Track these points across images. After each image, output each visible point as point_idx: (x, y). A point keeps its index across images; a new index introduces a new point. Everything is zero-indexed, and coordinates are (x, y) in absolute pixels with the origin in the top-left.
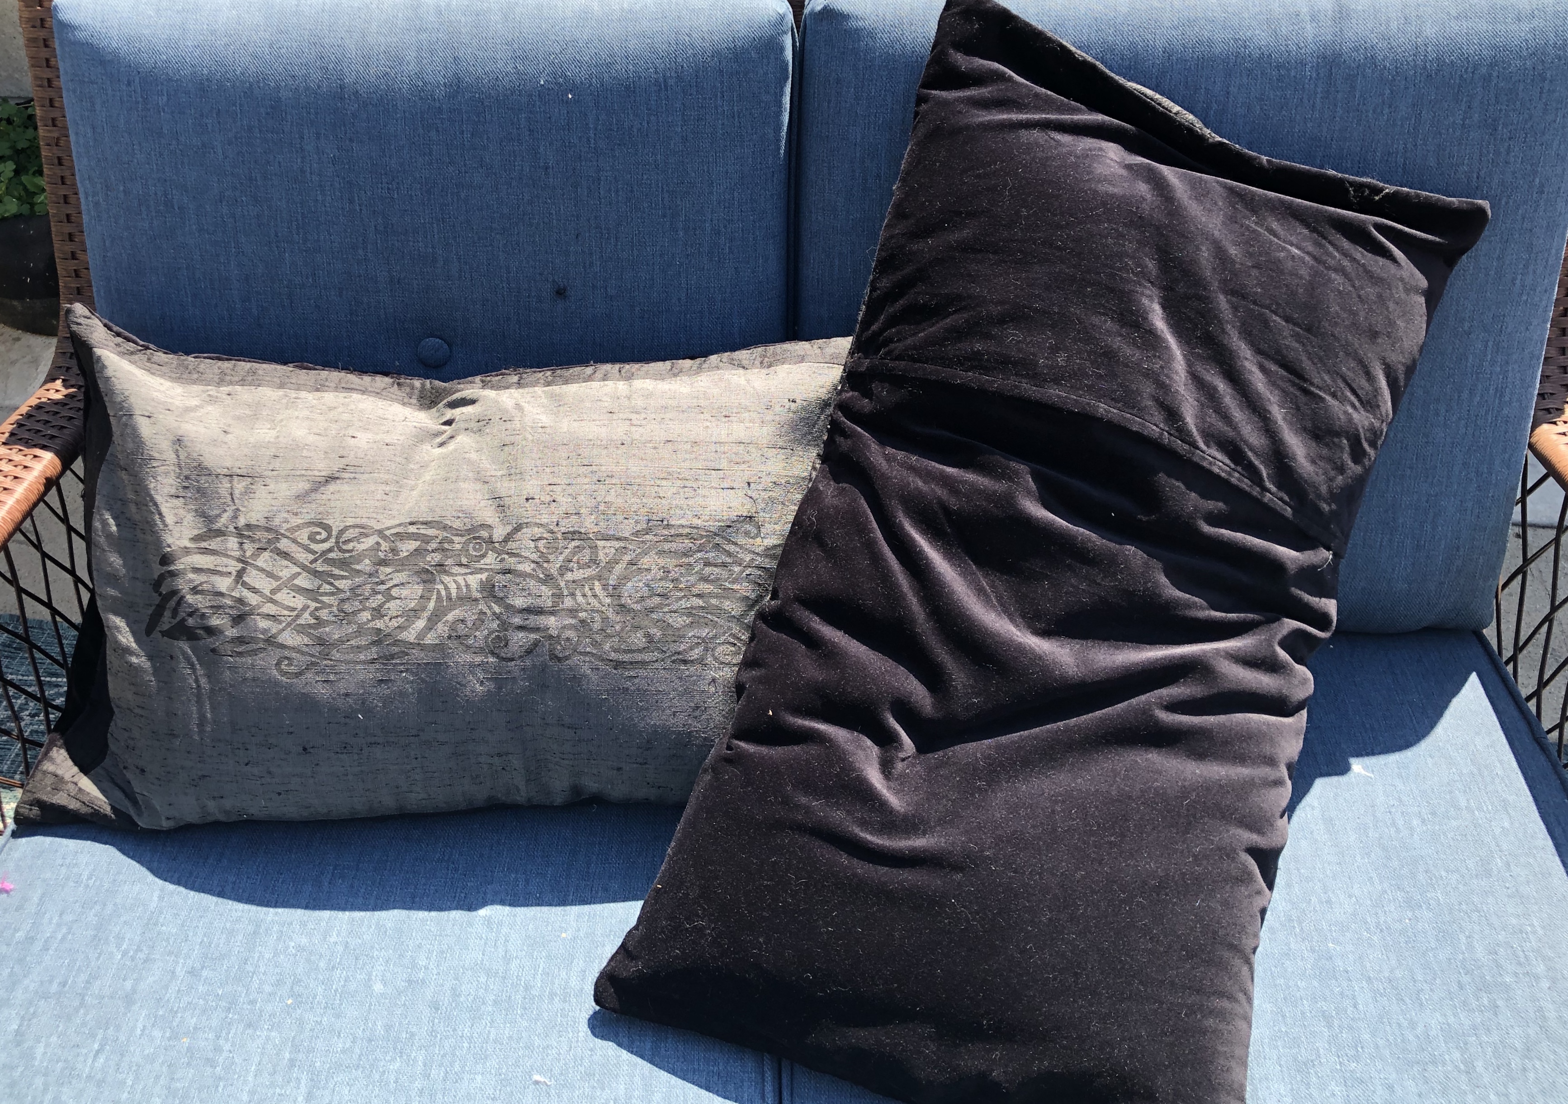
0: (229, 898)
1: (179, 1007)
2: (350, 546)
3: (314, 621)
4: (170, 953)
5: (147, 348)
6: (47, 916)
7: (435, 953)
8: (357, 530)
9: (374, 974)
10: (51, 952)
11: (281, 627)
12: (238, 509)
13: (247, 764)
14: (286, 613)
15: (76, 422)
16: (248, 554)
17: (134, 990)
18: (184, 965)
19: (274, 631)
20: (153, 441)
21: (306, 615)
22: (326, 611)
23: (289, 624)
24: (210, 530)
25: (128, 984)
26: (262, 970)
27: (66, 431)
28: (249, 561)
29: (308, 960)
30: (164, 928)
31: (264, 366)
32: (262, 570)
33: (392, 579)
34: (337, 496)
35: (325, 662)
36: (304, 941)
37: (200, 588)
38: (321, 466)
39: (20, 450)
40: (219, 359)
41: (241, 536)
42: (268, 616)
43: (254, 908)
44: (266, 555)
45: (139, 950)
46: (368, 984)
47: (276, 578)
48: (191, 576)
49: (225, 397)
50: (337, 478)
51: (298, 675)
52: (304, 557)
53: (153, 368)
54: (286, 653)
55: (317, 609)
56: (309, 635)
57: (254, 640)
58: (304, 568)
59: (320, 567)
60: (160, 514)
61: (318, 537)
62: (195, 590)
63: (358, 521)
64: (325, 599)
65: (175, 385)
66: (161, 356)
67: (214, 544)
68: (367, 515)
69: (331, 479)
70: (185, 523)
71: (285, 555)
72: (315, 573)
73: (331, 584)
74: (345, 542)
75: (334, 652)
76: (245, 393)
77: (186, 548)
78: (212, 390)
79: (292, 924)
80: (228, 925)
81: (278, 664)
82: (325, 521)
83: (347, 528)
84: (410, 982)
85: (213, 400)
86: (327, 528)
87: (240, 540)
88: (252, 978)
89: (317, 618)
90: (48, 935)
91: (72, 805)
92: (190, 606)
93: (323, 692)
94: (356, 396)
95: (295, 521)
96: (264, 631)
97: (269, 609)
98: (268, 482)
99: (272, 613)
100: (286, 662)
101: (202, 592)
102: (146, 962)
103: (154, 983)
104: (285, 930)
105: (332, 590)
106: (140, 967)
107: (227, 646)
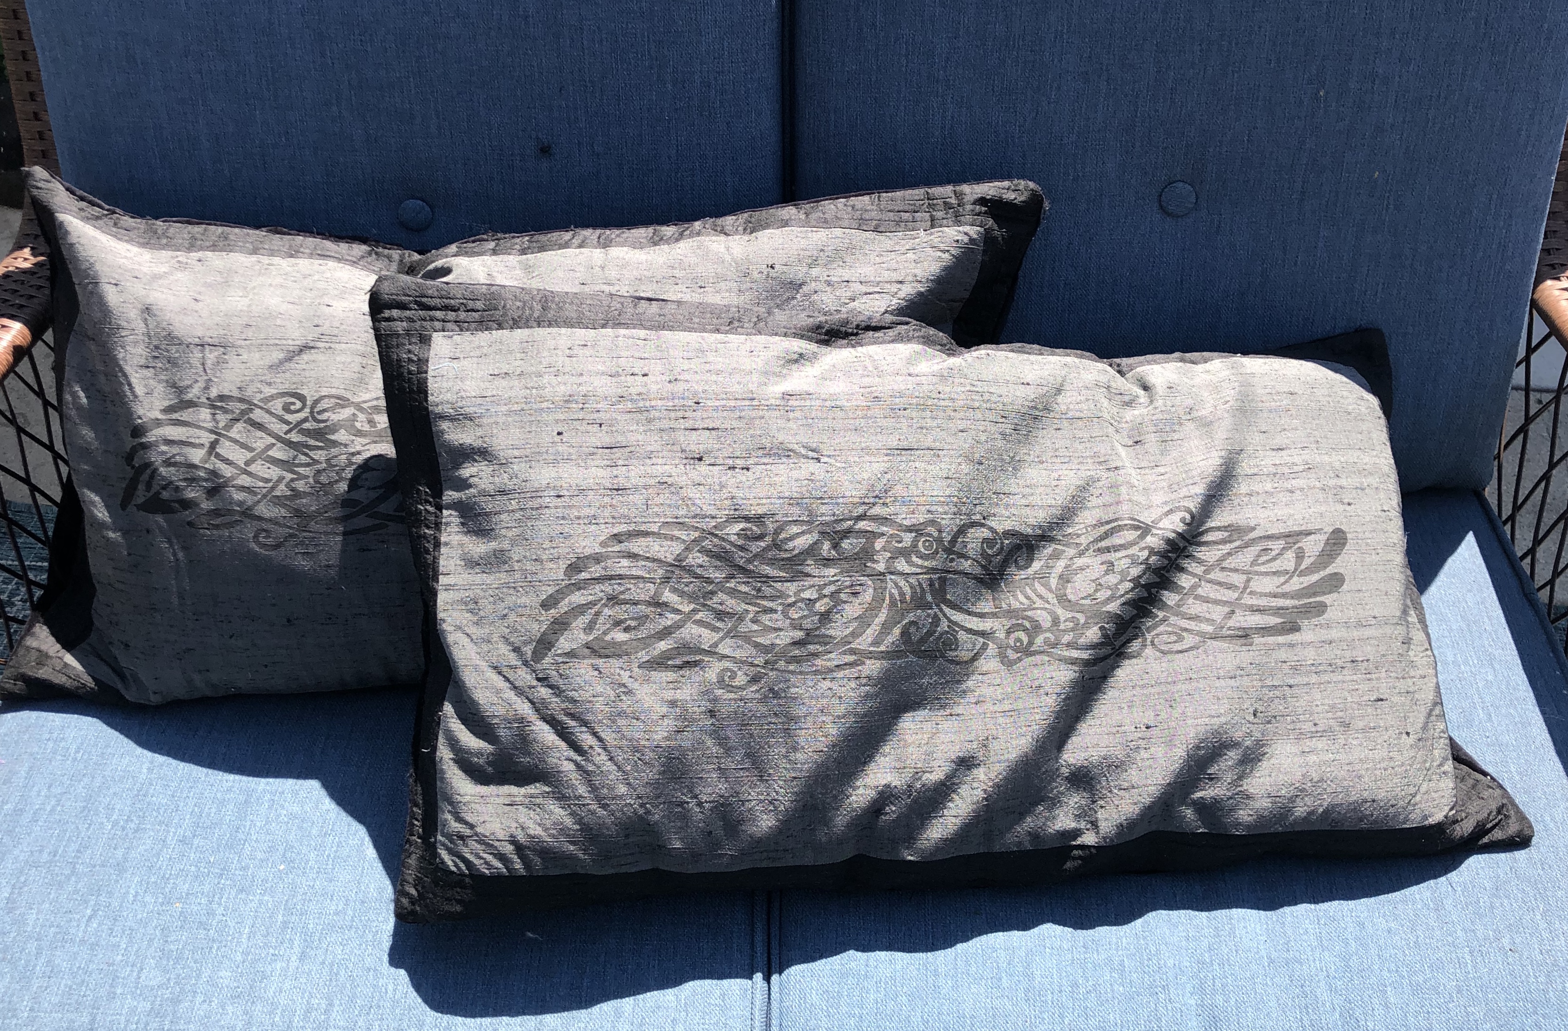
0: (220, 769)
1: (171, 874)
2: (325, 416)
4: (160, 823)
5: (114, 212)
6: (36, 789)
8: (333, 400)
10: (40, 823)
11: (256, 499)
12: (210, 380)
13: (231, 637)
14: (261, 484)
15: (44, 291)
16: (221, 425)
17: (126, 859)
18: (175, 833)
19: (250, 503)
20: (120, 309)
21: (282, 486)
22: (302, 482)
23: (265, 496)
24: (181, 401)
25: (119, 853)
26: (254, 836)
27: (35, 301)
28: (223, 432)
29: (300, 828)
30: (154, 799)
31: (237, 230)
32: (236, 441)
33: (368, 450)
34: (312, 366)
35: (305, 534)
36: (296, 809)
37: (173, 460)
38: (296, 334)
40: (189, 223)
41: (214, 407)
42: (243, 488)
43: (245, 778)
44: (240, 426)
45: (129, 820)
47: (250, 449)
48: (164, 448)
49: (195, 262)
50: (313, 348)
51: (277, 546)
52: (279, 428)
53: (121, 233)
54: (263, 525)
55: (292, 480)
56: (284, 506)
57: (230, 512)
58: (279, 438)
59: (294, 437)
60: (130, 385)
61: (292, 407)
62: (168, 463)
63: (334, 391)
64: (301, 470)
65: (143, 250)
66: (128, 221)
67: (185, 415)
68: (343, 386)
69: (306, 348)
70: (156, 394)
71: (259, 426)
72: (290, 444)
73: (306, 455)
74: (319, 413)
75: (313, 523)
76: (216, 259)
77: (158, 419)
78: (182, 256)
79: (283, 793)
80: (219, 795)
81: (256, 537)
82: (299, 391)
83: (321, 398)
85: (183, 266)
86: (302, 398)
87: (213, 411)
88: (244, 845)
89: (293, 490)
90: (37, 807)
91: (60, 679)
92: (164, 478)
93: (304, 563)
94: (331, 264)
95: (269, 391)
96: (241, 503)
97: (244, 480)
98: (241, 351)
99: (247, 485)
100: (264, 534)
101: (175, 464)
102: (136, 831)
103: (145, 851)
104: (276, 798)
105: (308, 460)
106: (131, 836)
107: (204, 519)
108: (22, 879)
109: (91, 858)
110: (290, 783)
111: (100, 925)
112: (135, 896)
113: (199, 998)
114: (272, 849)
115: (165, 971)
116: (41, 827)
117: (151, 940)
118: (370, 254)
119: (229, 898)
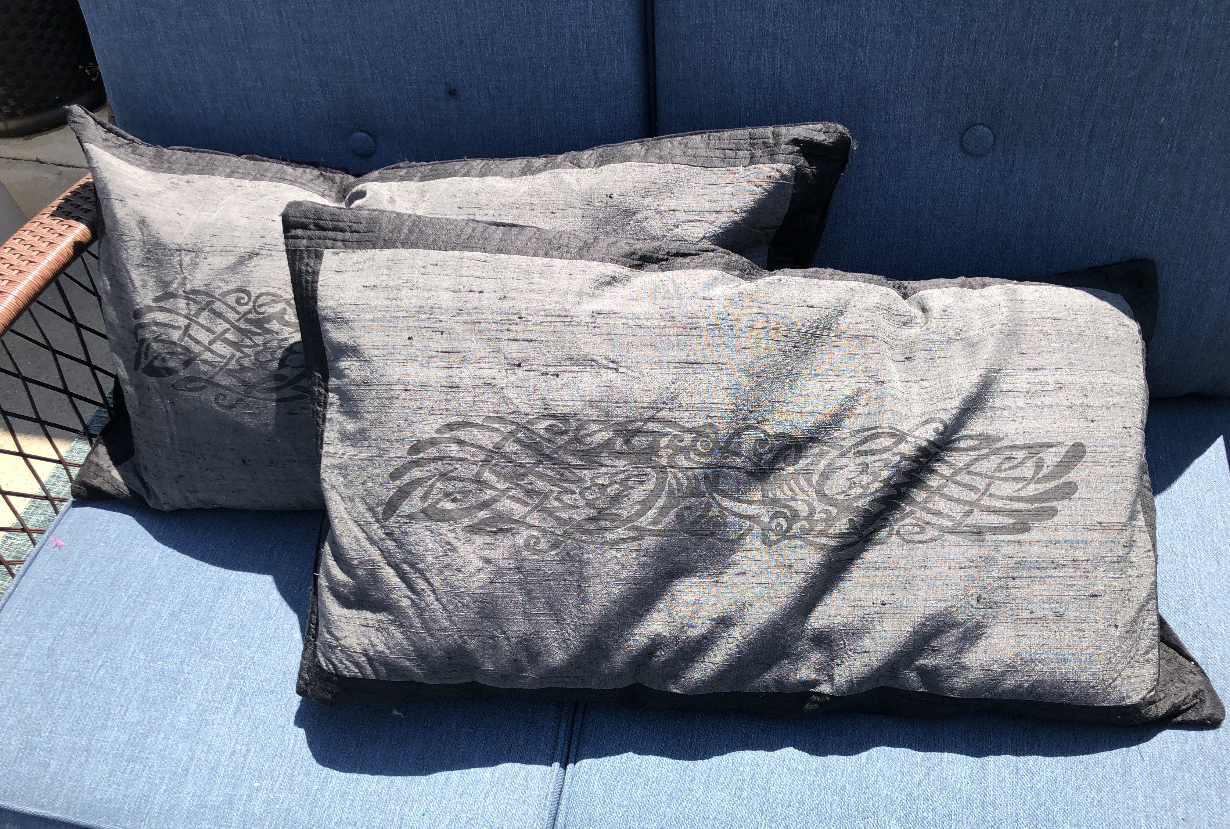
1: (160, 639)
2: (263, 309)
3: (238, 367)
4: (160, 599)
8: (269, 297)
10: (81, 593)
11: (216, 370)
12: (185, 277)
13: (207, 470)
14: (219, 359)
16: (193, 313)
17: (132, 624)
18: (168, 608)
19: (211, 373)
20: (124, 220)
21: (233, 362)
22: (247, 359)
23: (221, 369)
24: (166, 293)
25: (128, 620)
26: (220, 616)
28: (194, 318)
29: (253, 611)
31: (221, 157)
32: (202, 326)
33: (293, 337)
34: (257, 268)
35: (250, 399)
37: (160, 338)
38: (247, 244)
40: (189, 151)
41: (187, 298)
42: (206, 362)
44: (205, 314)
47: (213, 332)
48: (155, 328)
49: (184, 183)
50: (258, 254)
51: (231, 407)
52: (231, 316)
53: (137, 159)
54: (221, 391)
55: (241, 358)
56: (235, 377)
57: (199, 379)
58: (233, 325)
59: (242, 325)
60: (131, 279)
61: (242, 301)
62: (157, 339)
63: (271, 290)
64: (246, 350)
65: (148, 173)
66: (143, 149)
67: (168, 304)
68: (278, 286)
69: (254, 254)
70: (149, 287)
71: (219, 315)
72: (239, 329)
73: (250, 339)
74: (259, 306)
75: (255, 391)
76: (200, 181)
77: (149, 306)
78: (175, 178)
79: (246, 584)
80: (203, 582)
81: (216, 399)
82: (247, 289)
83: (261, 295)
85: (174, 186)
86: (248, 294)
87: (187, 301)
88: (213, 621)
89: (241, 365)
90: (81, 580)
91: (106, 487)
92: (155, 351)
93: (250, 421)
95: (226, 287)
96: (205, 373)
97: (207, 356)
98: (208, 256)
99: (209, 360)
100: (222, 397)
101: (162, 341)
102: (143, 604)
103: (146, 619)
104: (241, 587)
105: (251, 343)
106: (138, 608)
107: (182, 383)
108: (61, 634)
109: (109, 622)
110: (252, 576)
111: (106, 672)
112: (133, 653)
113: (161, 736)
114: (231, 627)
115: (143, 712)
116: (81, 596)
117: (137, 688)
118: (318, 177)
119: (195, 661)
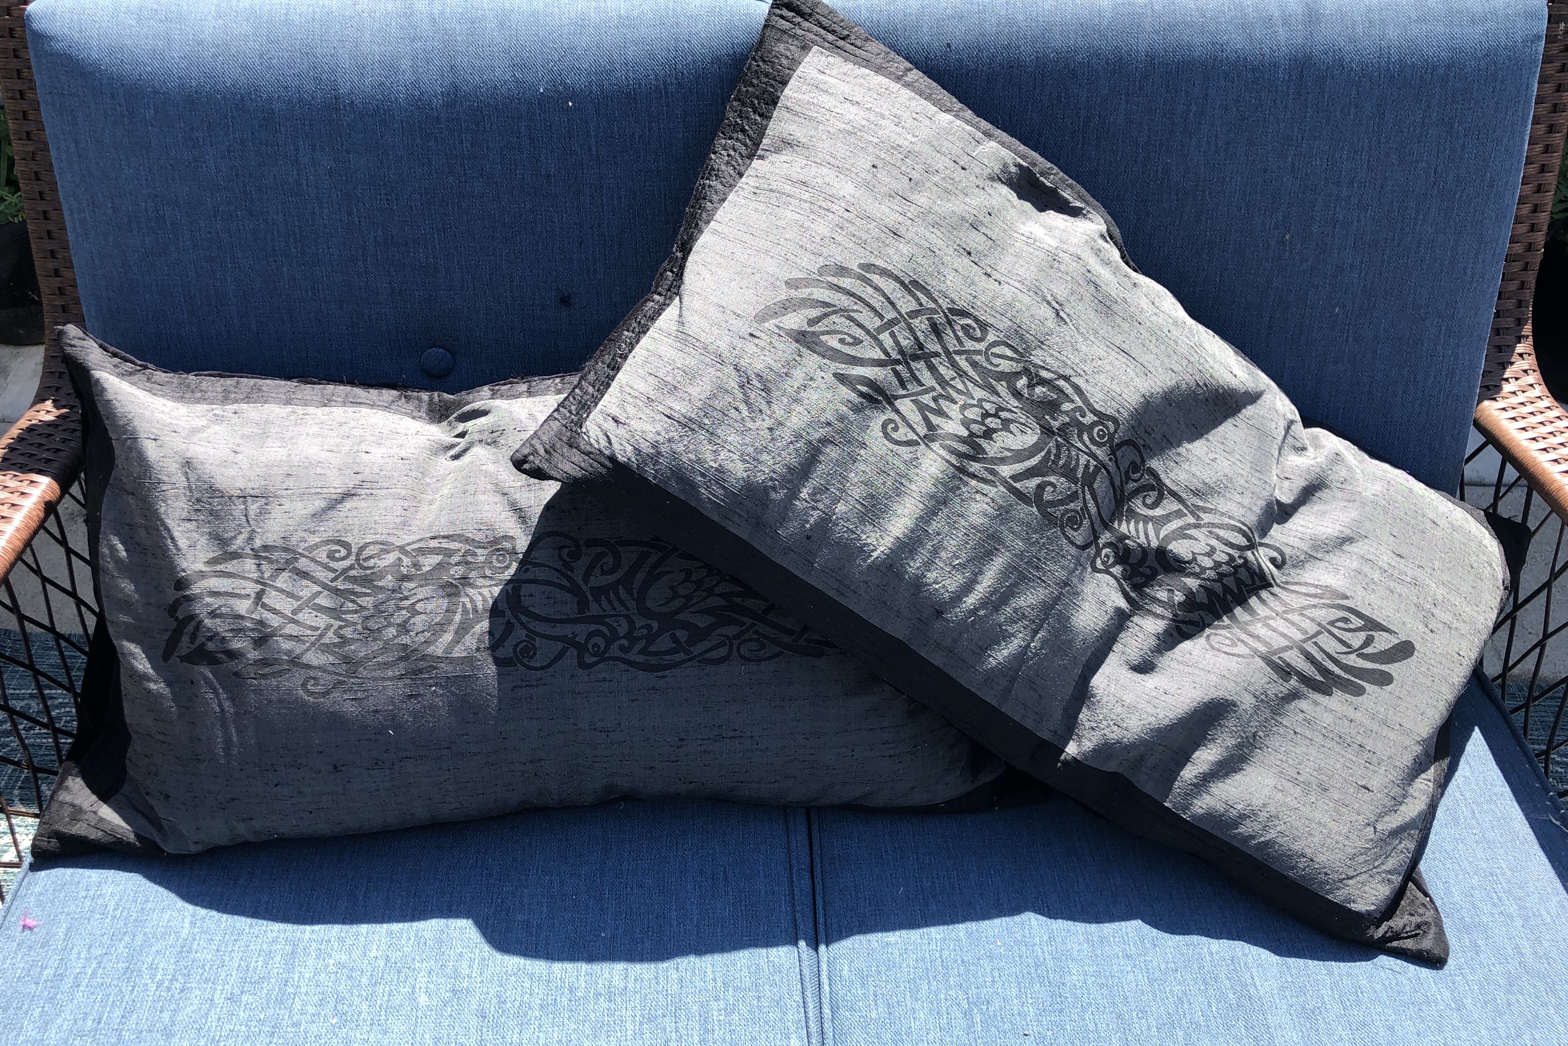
0: (264, 918)
1: (220, 1036)
2: (371, 562)
3: (337, 640)
4: (207, 981)
5: (146, 368)
6: (75, 951)
7: (477, 961)
8: (377, 546)
9: (418, 986)
10: (82, 988)
11: (305, 647)
12: (253, 531)
13: (276, 785)
14: (309, 633)
15: (72, 444)
16: (267, 575)
17: (173, 1023)
18: (222, 991)
19: (298, 651)
20: (161, 464)
21: (330, 634)
22: (351, 629)
23: (313, 644)
24: (226, 553)
25: (166, 1016)
26: (303, 990)
27: (61, 453)
28: (268, 582)
29: (349, 977)
30: (199, 955)
31: (268, 382)
32: (282, 591)
33: (415, 594)
34: (355, 513)
35: (352, 680)
36: (344, 957)
37: (218, 612)
38: (337, 482)
39: (15, 476)
40: (221, 376)
41: (257, 557)
42: (291, 637)
43: (289, 927)
44: (285, 575)
45: (174, 979)
46: (412, 997)
47: (297, 598)
48: (208, 600)
49: (230, 415)
50: (354, 495)
51: (325, 694)
52: (323, 575)
53: (156, 388)
54: (312, 673)
55: (340, 627)
56: (333, 653)
57: (277, 661)
58: (325, 586)
59: (340, 585)
60: (172, 538)
61: (337, 555)
62: (213, 614)
63: (379, 538)
64: (348, 617)
65: (178, 405)
66: (161, 376)
67: (230, 567)
68: (387, 531)
69: (348, 495)
70: (199, 547)
71: (305, 575)
72: (336, 591)
73: (353, 601)
74: (364, 560)
75: (361, 669)
76: (251, 411)
77: (201, 572)
78: (218, 409)
79: (330, 941)
80: (265, 947)
81: (304, 685)
82: (342, 539)
83: (366, 545)
84: (454, 992)
85: (219, 419)
86: (346, 546)
87: (257, 562)
88: (294, 999)
89: (341, 637)
91: (93, 835)
92: (209, 630)
93: (351, 709)
94: (365, 410)
95: (313, 540)
96: (289, 652)
97: (291, 629)
98: (283, 501)
99: (295, 634)
100: (312, 682)
101: (220, 616)
104: (323, 947)
105: (356, 607)
107: (251, 669)
109: (137, 1024)
114: (322, 1003)
116: (83, 992)
118: (400, 398)
